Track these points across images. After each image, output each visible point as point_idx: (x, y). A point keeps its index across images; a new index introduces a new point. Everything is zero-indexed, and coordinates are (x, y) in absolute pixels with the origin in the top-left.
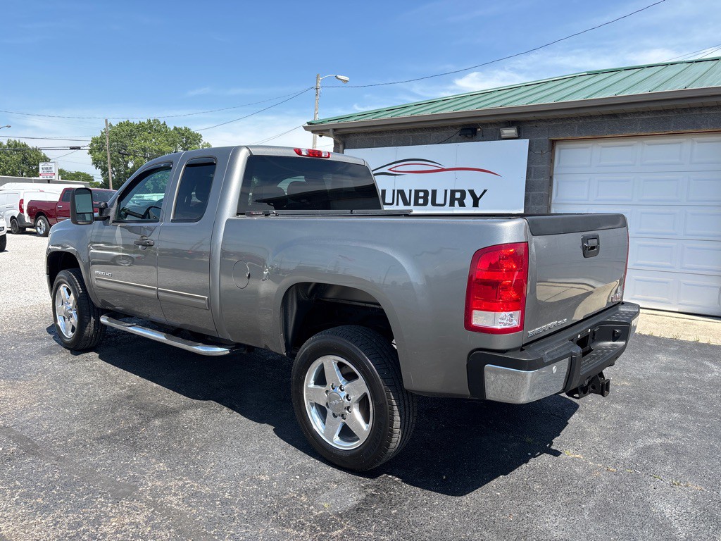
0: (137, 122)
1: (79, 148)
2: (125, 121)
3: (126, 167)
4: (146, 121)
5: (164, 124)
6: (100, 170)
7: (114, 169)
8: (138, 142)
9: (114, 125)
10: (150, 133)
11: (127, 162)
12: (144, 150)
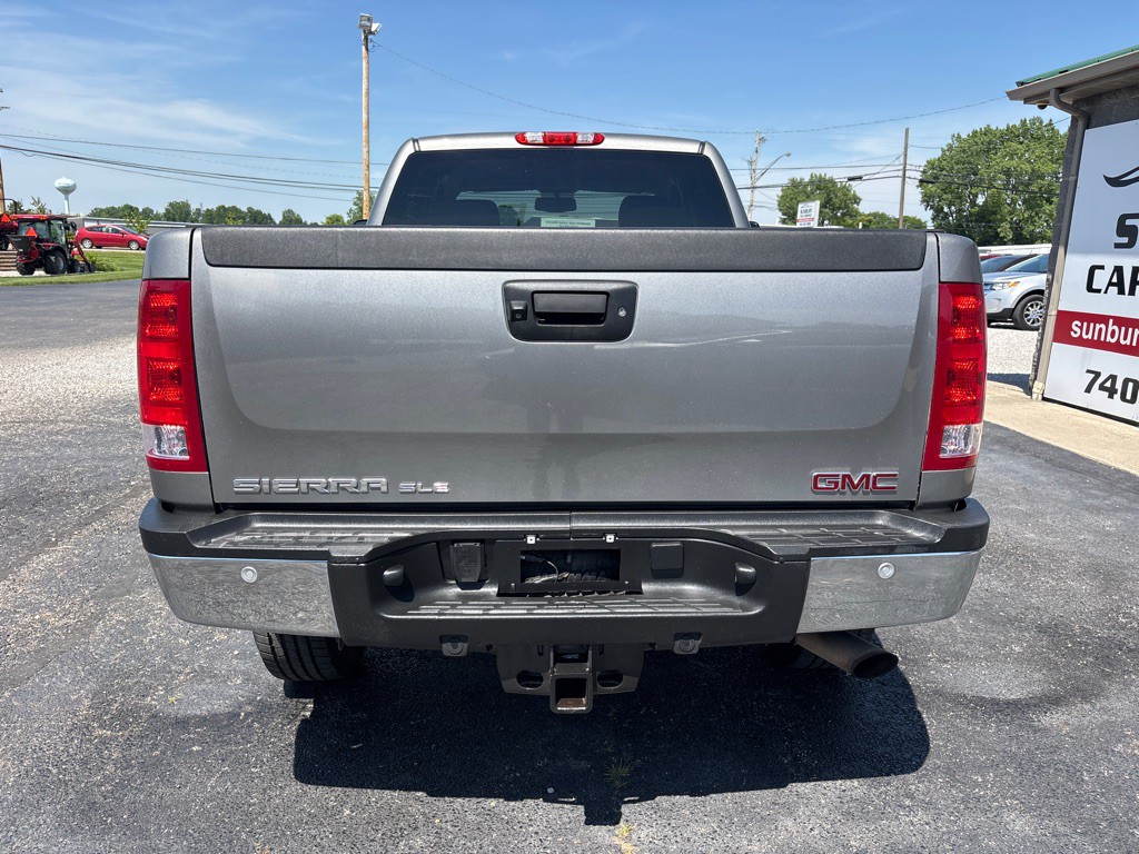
0: (1003, 127)
1: (860, 178)
2: (983, 127)
3: (973, 203)
4: (1018, 123)
5: (1050, 124)
6: (932, 211)
7: (953, 208)
8: (1001, 161)
9: (964, 136)
10: (1021, 143)
11: (976, 196)
12: (1008, 173)
